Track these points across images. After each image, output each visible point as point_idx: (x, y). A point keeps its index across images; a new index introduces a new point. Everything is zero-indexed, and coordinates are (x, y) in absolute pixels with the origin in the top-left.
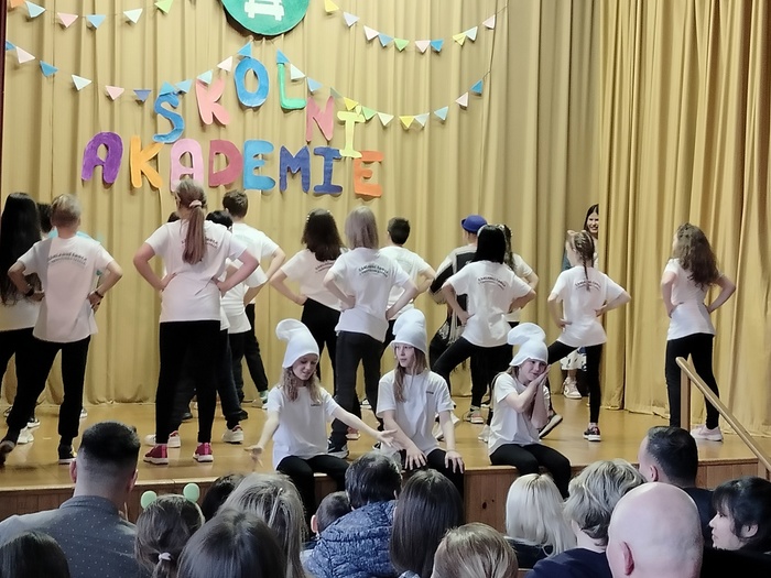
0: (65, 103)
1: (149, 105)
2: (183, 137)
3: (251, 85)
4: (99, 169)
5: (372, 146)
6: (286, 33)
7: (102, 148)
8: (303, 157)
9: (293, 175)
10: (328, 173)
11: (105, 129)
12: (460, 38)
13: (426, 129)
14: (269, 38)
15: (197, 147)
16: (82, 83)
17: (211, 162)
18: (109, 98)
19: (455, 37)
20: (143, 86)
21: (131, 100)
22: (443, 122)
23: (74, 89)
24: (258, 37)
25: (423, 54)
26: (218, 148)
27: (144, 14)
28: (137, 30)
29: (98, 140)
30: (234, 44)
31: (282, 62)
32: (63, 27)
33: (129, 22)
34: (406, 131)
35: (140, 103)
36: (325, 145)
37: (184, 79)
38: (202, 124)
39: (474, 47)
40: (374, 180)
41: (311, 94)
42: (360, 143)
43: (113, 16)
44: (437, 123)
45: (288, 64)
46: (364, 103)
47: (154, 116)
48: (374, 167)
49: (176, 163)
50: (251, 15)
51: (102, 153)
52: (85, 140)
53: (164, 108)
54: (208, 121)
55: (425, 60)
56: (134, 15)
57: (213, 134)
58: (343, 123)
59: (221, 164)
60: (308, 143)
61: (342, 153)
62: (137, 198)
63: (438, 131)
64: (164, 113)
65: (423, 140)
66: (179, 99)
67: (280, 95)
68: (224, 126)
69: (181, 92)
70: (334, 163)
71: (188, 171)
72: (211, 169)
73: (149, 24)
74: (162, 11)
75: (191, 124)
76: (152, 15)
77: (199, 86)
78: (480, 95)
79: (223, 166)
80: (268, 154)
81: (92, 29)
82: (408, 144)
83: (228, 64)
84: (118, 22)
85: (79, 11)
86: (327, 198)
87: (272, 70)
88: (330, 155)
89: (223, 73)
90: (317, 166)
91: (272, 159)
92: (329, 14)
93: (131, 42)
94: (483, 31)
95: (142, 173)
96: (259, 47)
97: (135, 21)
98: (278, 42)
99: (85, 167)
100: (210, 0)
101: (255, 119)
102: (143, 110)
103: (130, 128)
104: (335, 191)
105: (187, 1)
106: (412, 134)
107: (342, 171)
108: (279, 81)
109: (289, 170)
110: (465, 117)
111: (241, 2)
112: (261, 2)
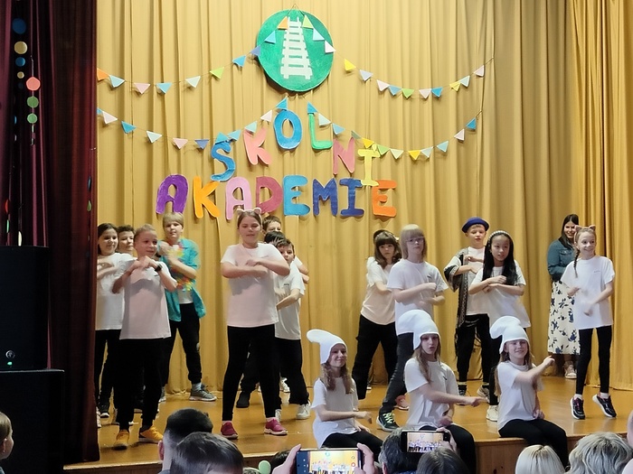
0: (141, 154)
1: (206, 153)
2: (235, 176)
3: (287, 132)
4: (170, 204)
5: (387, 176)
6: (314, 89)
7: (172, 186)
8: (331, 188)
9: (324, 203)
10: (352, 199)
11: (174, 173)
12: (456, 85)
13: (431, 160)
14: (301, 94)
15: (246, 183)
16: (155, 137)
17: (257, 195)
18: (176, 147)
19: (451, 86)
20: (202, 137)
21: (193, 148)
22: (445, 155)
23: (149, 142)
24: (292, 93)
25: (425, 100)
26: (263, 183)
27: (201, 80)
28: (196, 93)
29: (168, 181)
30: (273, 100)
31: (312, 113)
32: (138, 94)
33: (190, 88)
34: (414, 162)
35: (200, 150)
36: (349, 177)
37: (234, 130)
38: (250, 164)
39: (468, 93)
40: (389, 204)
41: (336, 136)
42: (377, 174)
43: (178, 83)
44: (440, 155)
45: (317, 114)
46: (378, 142)
47: (211, 160)
48: (389, 193)
49: (230, 196)
50: (286, 77)
51: (172, 191)
52: (158, 181)
53: (217, 152)
54: (254, 162)
55: (428, 105)
56: (194, 81)
57: (259, 173)
58: (363, 158)
59: (265, 196)
60: (335, 176)
61: (363, 183)
62: (200, 225)
63: (441, 161)
64: (219, 157)
65: (429, 168)
66: (231, 146)
67: (311, 138)
68: (267, 165)
69: (232, 140)
70: (357, 191)
71: (239, 202)
72: (257, 200)
73: (206, 88)
74: (216, 78)
75: (241, 165)
76: (207, 81)
77: (247, 136)
78: (474, 130)
79: (267, 198)
80: (303, 186)
81: (161, 94)
82: (417, 171)
83: (269, 116)
84: (181, 89)
85: (151, 80)
86: (351, 219)
87: (304, 120)
88: (353, 184)
89: (265, 123)
90: (343, 194)
91: (307, 191)
92: (348, 72)
93: (191, 103)
94: (474, 79)
95: (203, 206)
96: (293, 102)
97: (195, 86)
98: (308, 96)
99: (158, 203)
100: (254, 66)
101: (292, 159)
102: (202, 156)
103: (193, 171)
104: (358, 214)
105: (235, 67)
106: (419, 164)
107: (363, 197)
108: (310, 127)
109: (320, 198)
110: (462, 149)
111: (278, 66)
112: (294, 66)
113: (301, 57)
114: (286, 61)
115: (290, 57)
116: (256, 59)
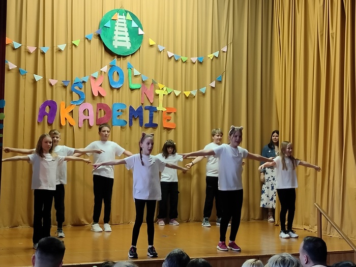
1: (68, 88)
2: (84, 102)
3: (116, 78)
4: (46, 117)
5: (171, 105)
6: (132, 55)
7: (47, 107)
8: (140, 110)
9: (135, 119)
10: (151, 118)
11: (49, 99)
12: (211, 56)
13: (196, 97)
14: (124, 57)
15: (91, 107)
16: (38, 78)
17: (97, 113)
18: (51, 85)
19: (209, 56)
20: (66, 79)
21: (61, 86)
22: (204, 95)
23: (35, 82)
24: (119, 56)
25: (194, 63)
26: (100, 107)
27: (67, 46)
28: (64, 53)
29: (46, 103)
30: (108, 60)
31: (130, 67)
32: (29, 53)
33: (60, 51)
34: (187, 98)
35: (65, 87)
36: (150, 105)
37: (85, 76)
38: (93, 96)
39: (218, 60)
40: (172, 121)
41: (143, 82)
42: (166, 104)
43: (53, 47)
44: (201, 95)
45: (133, 69)
46: (167, 86)
47: (71, 93)
48: (172, 115)
49: (81, 114)
50: (116, 47)
51: (47, 110)
52: (39, 103)
53: (75, 88)
54: (96, 95)
55: (195, 66)
56: (62, 47)
57: (98, 101)
58: (158, 95)
59: (102, 114)
60: (142, 104)
61: (158, 109)
62: (63, 130)
63: (201, 98)
64: (76, 91)
65: (195, 102)
66: (83, 85)
67: (129, 82)
68: (103, 97)
69: (84, 82)
70: (154, 113)
71: (87, 117)
72: (97, 117)
73: (69, 51)
74: (75, 45)
75: (88, 96)
76: (70, 47)
77: (92, 80)
78: (220, 82)
79: (103, 116)
80: (124, 109)
81: (43, 53)
82: (188, 103)
83: (105, 69)
84: (55, 51)
85: (37, 45)
86: (150, 129)
87: (125, 71)
88: (152, 109)
89: (103, 73)
90: (146, 114)
91: (126, 111)
92: (152, 46)
93: (60, 59)
94: (222, 53)
95: (66, 119)
96: (119, 62)
97: (63, 50)
98: (128, 59)
99: (39, 116)
100: (97, 40)
101: (118, 94)
102: (66, 90)
103: (60, 98)
104: (155, 126)
105: (86, 40)
106: (189, 99)
107: (157, 117)
108: (128, 76)
109: (133, 116)
110: (214, 91)
111: (111, 41)
112: (121, 40)
113: (125, 36)
114: (116, 38)
115: (118, 35)
116: (99, 36)
